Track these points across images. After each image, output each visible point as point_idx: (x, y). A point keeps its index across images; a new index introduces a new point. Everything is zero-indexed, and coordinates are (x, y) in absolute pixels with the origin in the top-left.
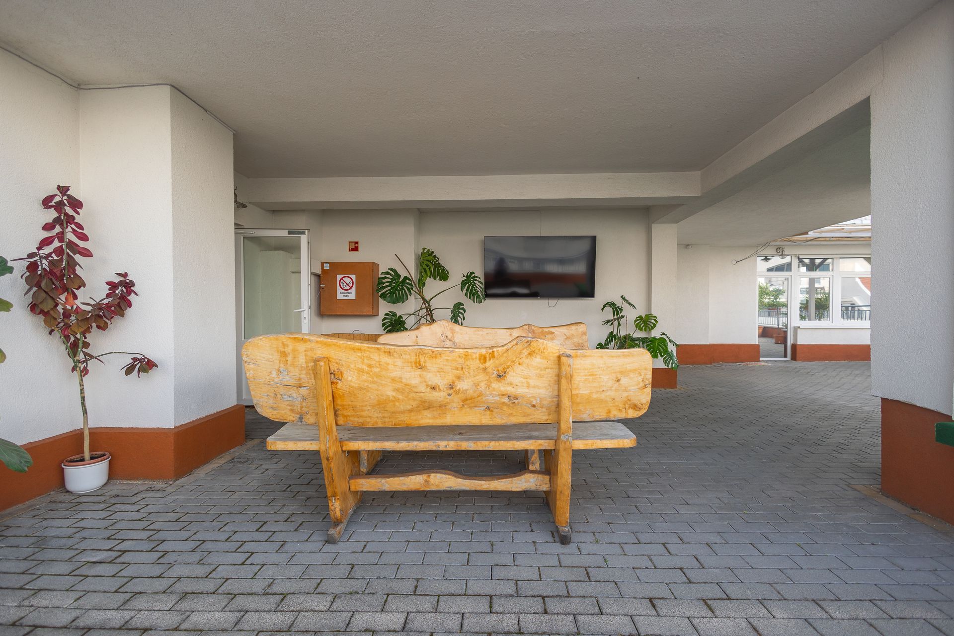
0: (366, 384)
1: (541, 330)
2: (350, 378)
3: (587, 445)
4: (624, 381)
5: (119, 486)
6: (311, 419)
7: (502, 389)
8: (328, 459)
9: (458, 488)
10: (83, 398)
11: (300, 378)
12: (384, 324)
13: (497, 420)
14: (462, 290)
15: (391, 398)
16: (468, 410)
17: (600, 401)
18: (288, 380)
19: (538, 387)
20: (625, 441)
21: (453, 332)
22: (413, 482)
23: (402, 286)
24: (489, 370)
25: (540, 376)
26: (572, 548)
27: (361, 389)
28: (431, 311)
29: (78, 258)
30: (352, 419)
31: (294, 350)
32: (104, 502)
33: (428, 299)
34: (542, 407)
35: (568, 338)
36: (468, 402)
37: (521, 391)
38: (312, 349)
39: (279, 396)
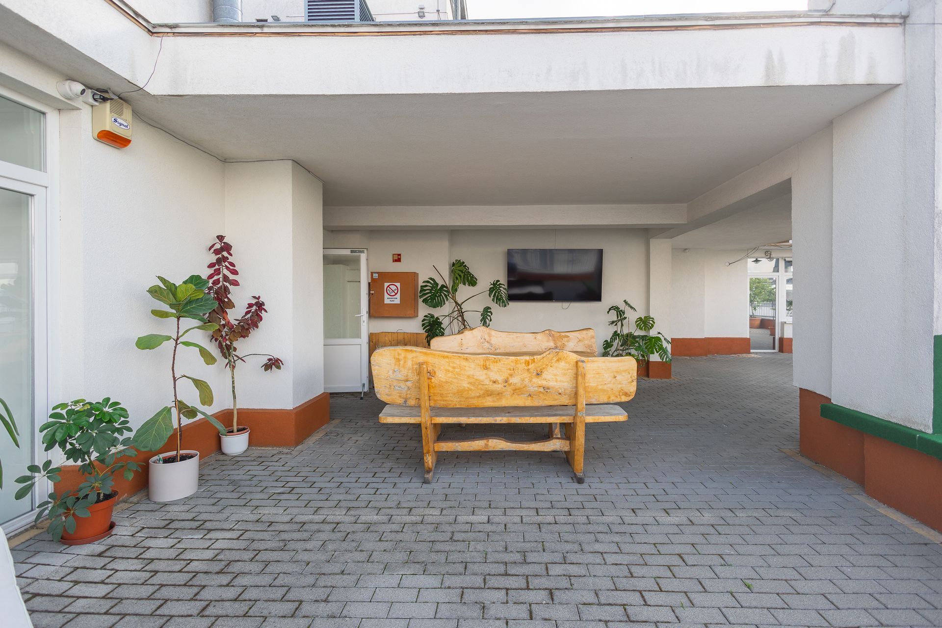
0: (450, 379)
1: (559, 334)
2: (440, 375)
3: (595, 420)
4: (619, 377)
5: (257, 451)
6: (412, 402)
7: (540, 382)
8: (426, 428)
9: (507, 449)
10: (234, 387)
11: (407, 376)
12: (423, 325)
13: (536, 403)
14: (490, 296)
15: (466, 388)
16: (517, 396)
17: (603, 390)
18: (400, 376)
19: (563, 382)
20: (620, 417)
21: (490, 335)
22: (477, 445)
23: (440, 293)
24: (531, 370)
25: (564, 374)
26: (585, 485)
27: (447, 382)
28: (462, 313)
29: (231, 288)
30: (439, 402)
31: (405, 358)
32: (254, 460)
33: (460, 303)
34: (565, 395)
35: (580, 341)
36: (517, 391)
37: (551, 384)
38: (416, 357)
39: (392, 387)
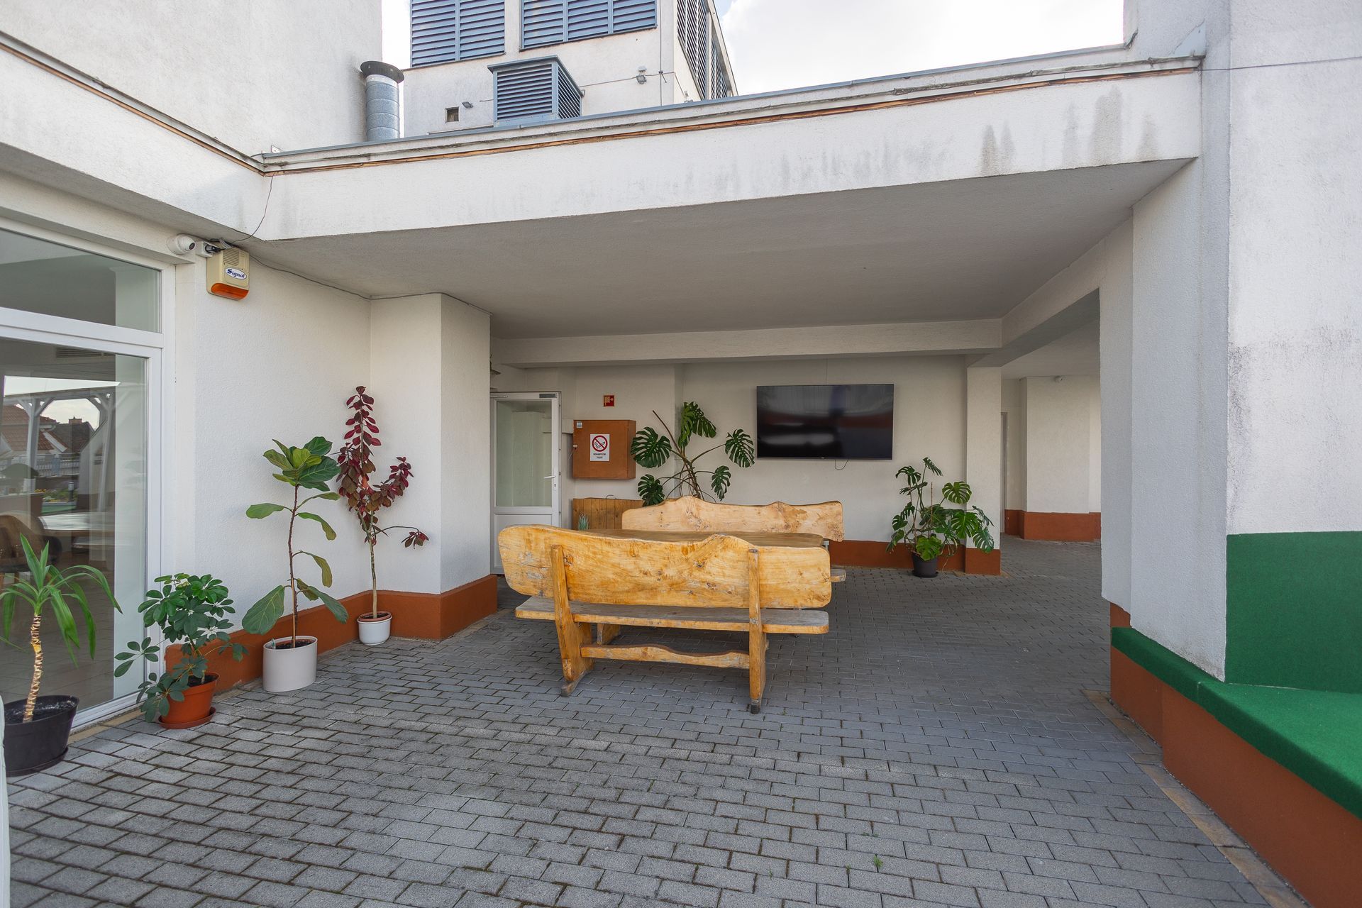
0: (591, 568)
1: (792, 508)
2: (579, 563)
3: (780, 629)
4: (806, 575)
5: (399, 642)
6: (549, 594)
7: (702, 577)
8: (561, 628)
9: (671, 661)
10: (373, 565)
11: (540, 561)
12: (640, 489)
13: (700, 604)
14: (727, 452)
15: (612, 580)
16: (675, 593)
17: (787, 591)
18: (532, 561)
19: (732, 577)
20: (815, 627)
21: (698, 508)
22: (633, 653)
23: (659, 448)
24: (691, 560)
25: (734, 568)
26: (760, 716)
27: (588, 571)
28: (694, 474)
29: (371, 447)
30: (581, 595)
31: (536, 538)
32: (390, 653)
33: (690, 460)
34: (737, 594)
35: (821, 518)
36: (675, 586)
37: (718, 579)
38: (549, 538)
39: (525, 574)
